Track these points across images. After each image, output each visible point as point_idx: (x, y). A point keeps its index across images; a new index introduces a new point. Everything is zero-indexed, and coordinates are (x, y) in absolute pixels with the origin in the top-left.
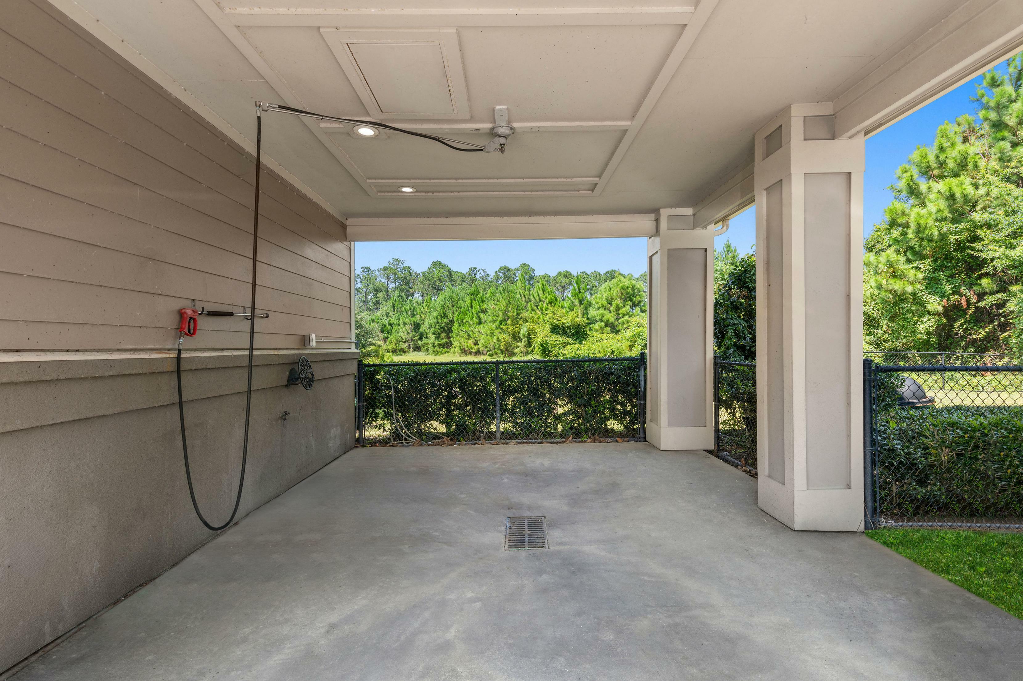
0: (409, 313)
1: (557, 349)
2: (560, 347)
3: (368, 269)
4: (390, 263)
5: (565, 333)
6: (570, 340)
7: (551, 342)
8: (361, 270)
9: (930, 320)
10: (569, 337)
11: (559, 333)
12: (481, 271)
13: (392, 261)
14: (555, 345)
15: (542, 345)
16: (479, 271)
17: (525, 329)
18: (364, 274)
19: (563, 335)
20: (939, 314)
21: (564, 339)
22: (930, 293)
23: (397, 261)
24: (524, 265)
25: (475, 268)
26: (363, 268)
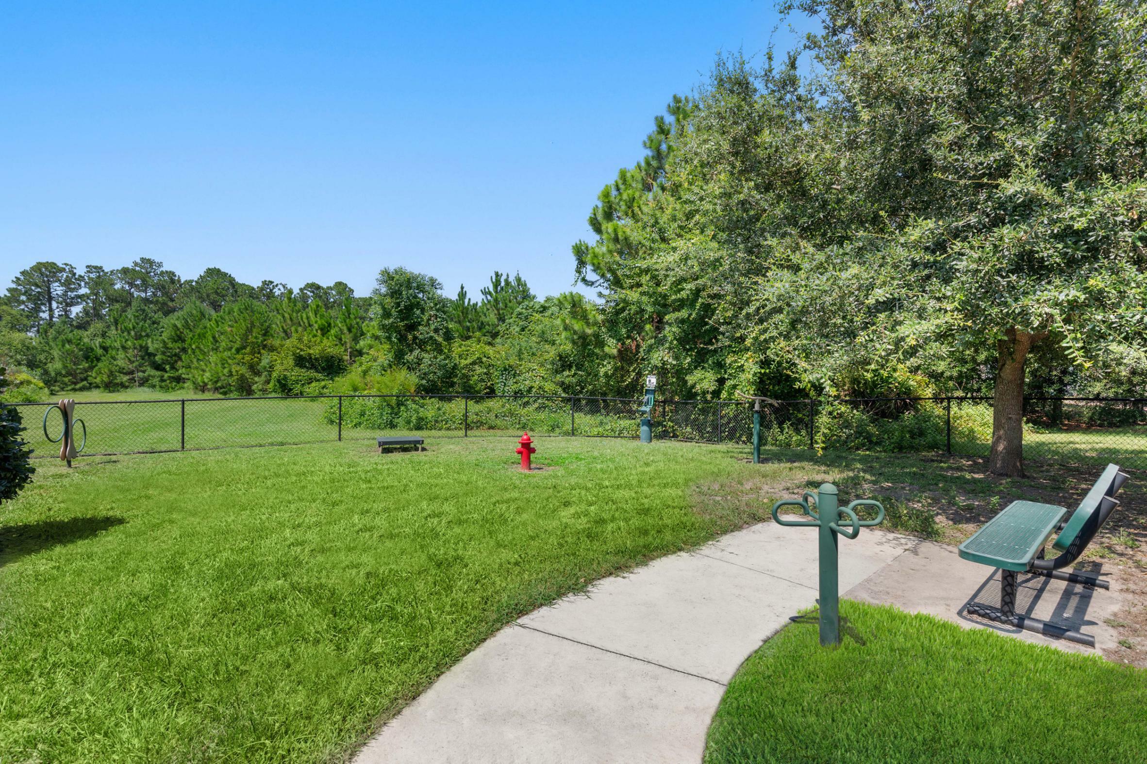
0: (133, 333)
1: (299, 386)
2: (303, 385)
3: (99, 269)
4: (136, 264)
5: (313, 367)
6: (319, 376)
7: (293, 378)
8: (86, 270)
9: (610, 363)
10: (317, 371)
11: (305, 367)
12: (280, 287)
13: (138, 261)
14: (297, 382)
15: (279, 381)
16: (277, 285)
17: (267, 361)
18: (92, 275)
19: (311, 368)
20: (614, 358)
21: (313, 374)
22: (610, 336)
23: (150, 262)
24: (340, 283)
25: (272, 282)
26: (88, 267)
